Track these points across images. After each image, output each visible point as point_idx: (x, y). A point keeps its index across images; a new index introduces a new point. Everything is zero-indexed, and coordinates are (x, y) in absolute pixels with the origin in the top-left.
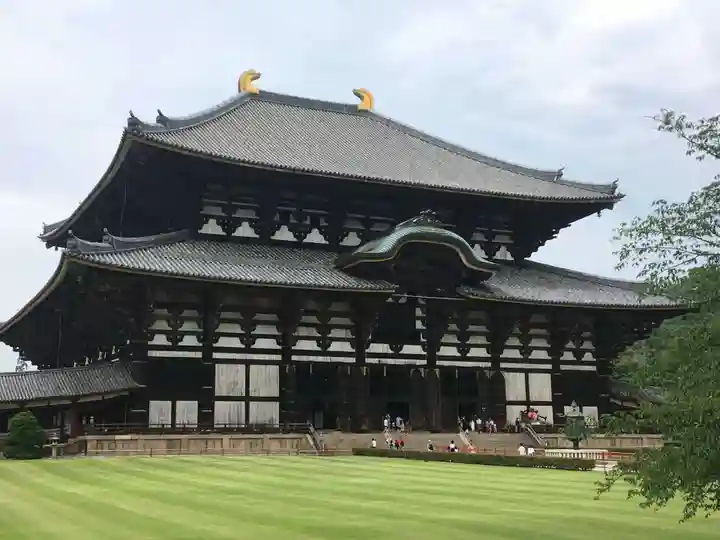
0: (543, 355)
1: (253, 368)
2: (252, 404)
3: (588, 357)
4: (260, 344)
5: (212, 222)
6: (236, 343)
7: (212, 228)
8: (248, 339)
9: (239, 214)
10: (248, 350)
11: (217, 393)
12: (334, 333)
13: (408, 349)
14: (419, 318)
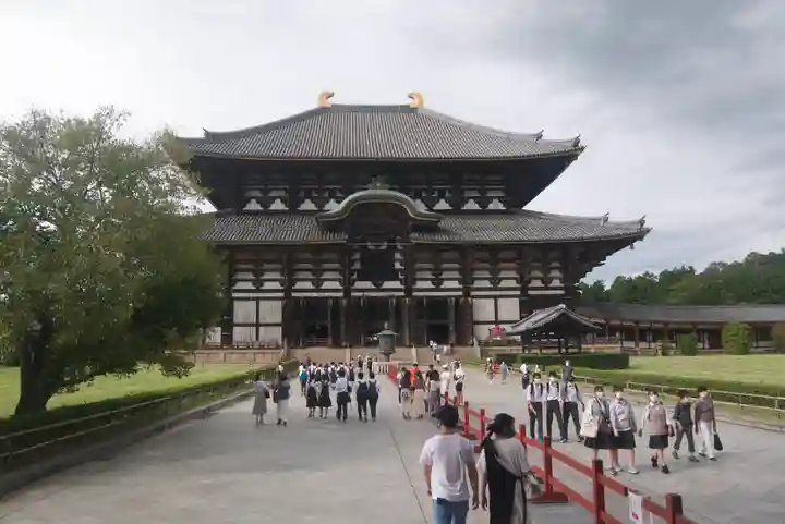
0: (513, 283)
1: (262, 302)
2: (261, 329)
3: (556, 283)
4: (267, 285)
5: (254, 201)
6: (249, 286)
7: (253, 206)
8: (258, 283)
9: (273, 194)
10: (258, 290)
11: (236, 321)
12: (327, 275)
13: (387, 284)
14: (398, 260)
